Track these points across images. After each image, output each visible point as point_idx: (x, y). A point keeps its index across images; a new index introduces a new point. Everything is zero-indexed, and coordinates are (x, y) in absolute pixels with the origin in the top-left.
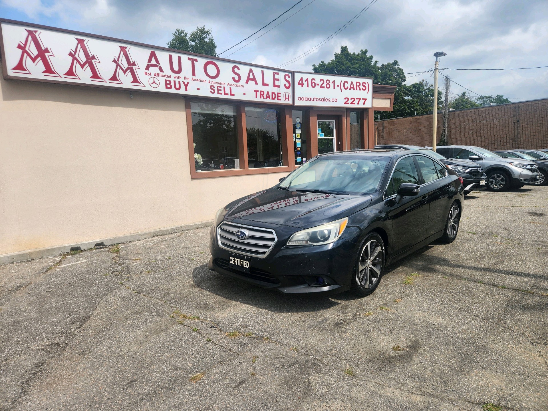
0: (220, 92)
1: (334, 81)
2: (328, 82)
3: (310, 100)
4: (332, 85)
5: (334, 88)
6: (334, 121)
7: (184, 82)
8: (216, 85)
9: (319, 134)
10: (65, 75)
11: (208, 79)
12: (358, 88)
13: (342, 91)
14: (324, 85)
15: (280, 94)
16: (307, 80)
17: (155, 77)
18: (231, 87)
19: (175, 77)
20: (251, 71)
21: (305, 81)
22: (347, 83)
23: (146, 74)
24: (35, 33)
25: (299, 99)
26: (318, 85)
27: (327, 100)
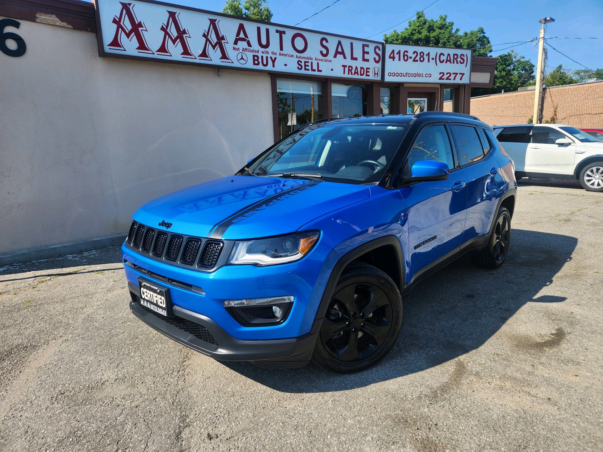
0: (307, 68)
1: (429, 53)
2: (422, 54)
3: (402, 76)
4: (426, 58)
5: (429, 61)
6: (426, 99)
7: (271, 58)
8: (303, 61)
10: (157, 51)
11: (295, 53)
12: (455, 61)
13: (437, 65)
14: (418, 58)
15: (369, 69)
16: (399, 53)
17: (243, 52)
18: (318, 62)
19: (263, 52)
20: (340, 43)
21: (397, 53)
22: (444, 55)
23: (234, 49)
24: (130, 6)
26: (411, 58)
27: (420, 75)
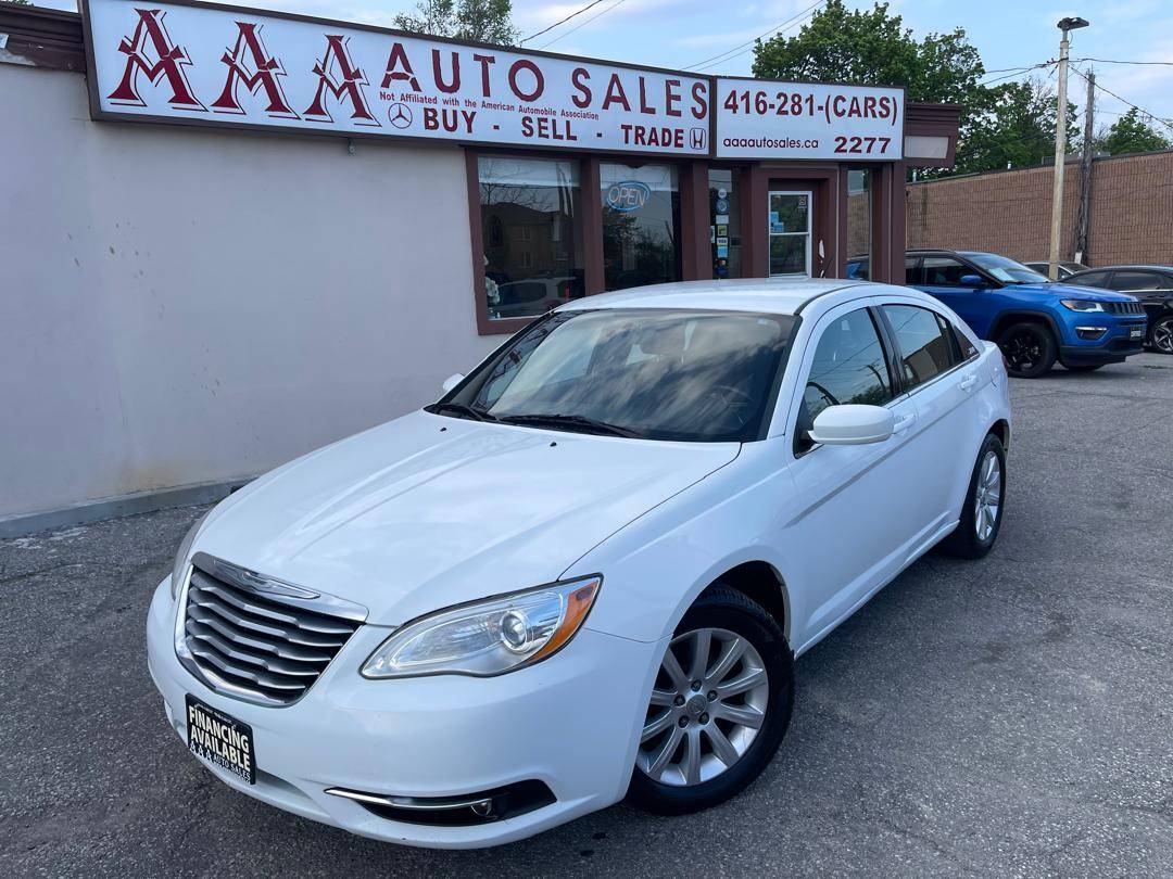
0: (544, 132)
1: (812, 96)
2: (796, 99)
3: (754, 145)
4: (806, 107)
5: (811, 114)
6: (810, 194)
7: (464, 113)
8: (534, 117)
9: (772, 224)
11: (517, 102)
12: (869, 111)
13: (829, 122)
14: (787, 107)
16: (746, 96)
17: (403, 102)
18: (569, 118)
19: (445, 102)
20: (615, 78)
21: (742, 98)
22: (844, 100)
23: (383, 96)
25: (727, 143)
26: (772, 106)
27: (792, 144)
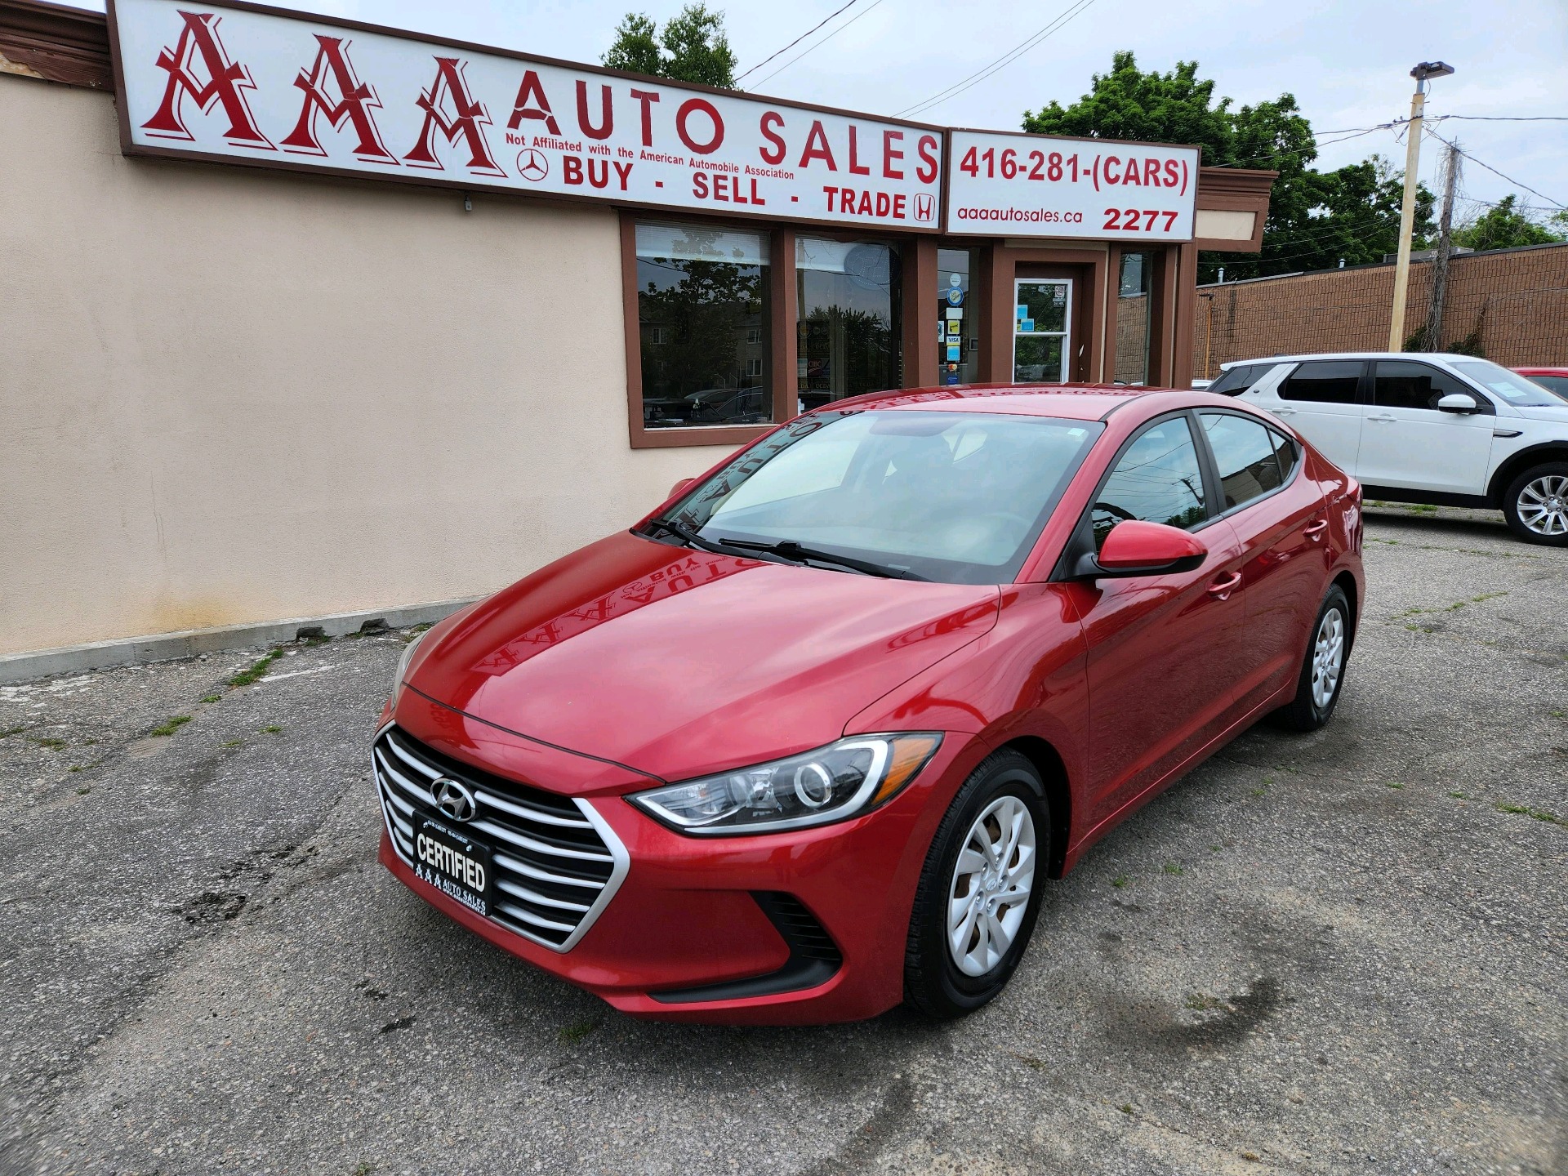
0: (722, 192)
1: (1076, 156)
2: (1055, 160)
3: (997, 218)
4: (1067, 170)
5: (1075, 179)
7: (617, 165)
8: (710, 174)
9: (1019, 321)
10: (284, 142)
11: (687, 154)
12: (1151, 177)
13: (1098, 190)
14: (1043, 170)
15: (903, 197)
16: (990, 155)
19: (592, 150)
20: (817, 127)
21: (984, 157)
22: (1118, 162)
23: (509, 138)
24: (206, 20)
25: (962, 213)
26: (1023, 169)
27: (1047, 216)
